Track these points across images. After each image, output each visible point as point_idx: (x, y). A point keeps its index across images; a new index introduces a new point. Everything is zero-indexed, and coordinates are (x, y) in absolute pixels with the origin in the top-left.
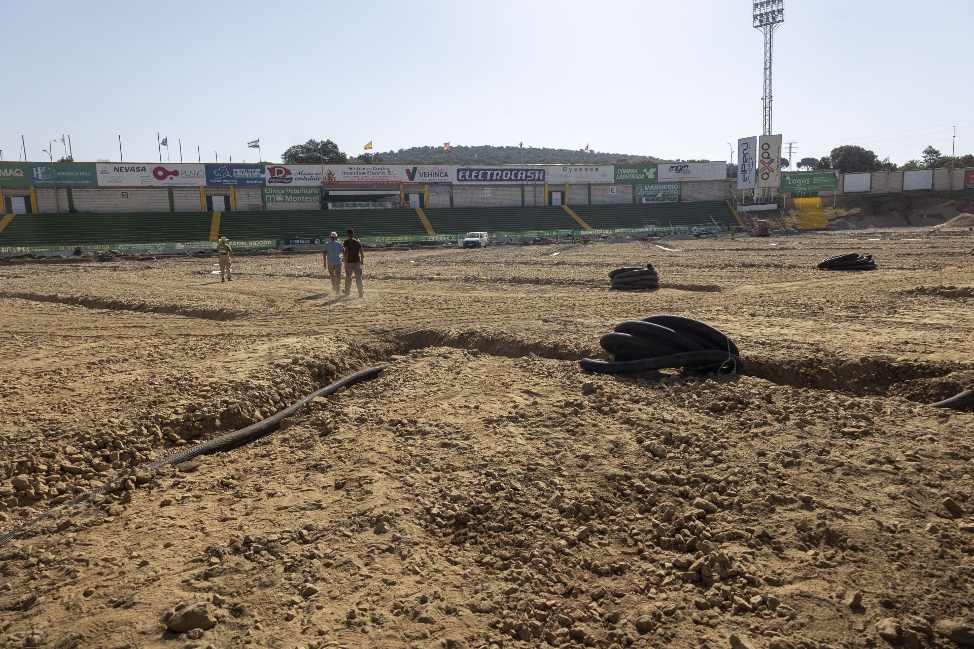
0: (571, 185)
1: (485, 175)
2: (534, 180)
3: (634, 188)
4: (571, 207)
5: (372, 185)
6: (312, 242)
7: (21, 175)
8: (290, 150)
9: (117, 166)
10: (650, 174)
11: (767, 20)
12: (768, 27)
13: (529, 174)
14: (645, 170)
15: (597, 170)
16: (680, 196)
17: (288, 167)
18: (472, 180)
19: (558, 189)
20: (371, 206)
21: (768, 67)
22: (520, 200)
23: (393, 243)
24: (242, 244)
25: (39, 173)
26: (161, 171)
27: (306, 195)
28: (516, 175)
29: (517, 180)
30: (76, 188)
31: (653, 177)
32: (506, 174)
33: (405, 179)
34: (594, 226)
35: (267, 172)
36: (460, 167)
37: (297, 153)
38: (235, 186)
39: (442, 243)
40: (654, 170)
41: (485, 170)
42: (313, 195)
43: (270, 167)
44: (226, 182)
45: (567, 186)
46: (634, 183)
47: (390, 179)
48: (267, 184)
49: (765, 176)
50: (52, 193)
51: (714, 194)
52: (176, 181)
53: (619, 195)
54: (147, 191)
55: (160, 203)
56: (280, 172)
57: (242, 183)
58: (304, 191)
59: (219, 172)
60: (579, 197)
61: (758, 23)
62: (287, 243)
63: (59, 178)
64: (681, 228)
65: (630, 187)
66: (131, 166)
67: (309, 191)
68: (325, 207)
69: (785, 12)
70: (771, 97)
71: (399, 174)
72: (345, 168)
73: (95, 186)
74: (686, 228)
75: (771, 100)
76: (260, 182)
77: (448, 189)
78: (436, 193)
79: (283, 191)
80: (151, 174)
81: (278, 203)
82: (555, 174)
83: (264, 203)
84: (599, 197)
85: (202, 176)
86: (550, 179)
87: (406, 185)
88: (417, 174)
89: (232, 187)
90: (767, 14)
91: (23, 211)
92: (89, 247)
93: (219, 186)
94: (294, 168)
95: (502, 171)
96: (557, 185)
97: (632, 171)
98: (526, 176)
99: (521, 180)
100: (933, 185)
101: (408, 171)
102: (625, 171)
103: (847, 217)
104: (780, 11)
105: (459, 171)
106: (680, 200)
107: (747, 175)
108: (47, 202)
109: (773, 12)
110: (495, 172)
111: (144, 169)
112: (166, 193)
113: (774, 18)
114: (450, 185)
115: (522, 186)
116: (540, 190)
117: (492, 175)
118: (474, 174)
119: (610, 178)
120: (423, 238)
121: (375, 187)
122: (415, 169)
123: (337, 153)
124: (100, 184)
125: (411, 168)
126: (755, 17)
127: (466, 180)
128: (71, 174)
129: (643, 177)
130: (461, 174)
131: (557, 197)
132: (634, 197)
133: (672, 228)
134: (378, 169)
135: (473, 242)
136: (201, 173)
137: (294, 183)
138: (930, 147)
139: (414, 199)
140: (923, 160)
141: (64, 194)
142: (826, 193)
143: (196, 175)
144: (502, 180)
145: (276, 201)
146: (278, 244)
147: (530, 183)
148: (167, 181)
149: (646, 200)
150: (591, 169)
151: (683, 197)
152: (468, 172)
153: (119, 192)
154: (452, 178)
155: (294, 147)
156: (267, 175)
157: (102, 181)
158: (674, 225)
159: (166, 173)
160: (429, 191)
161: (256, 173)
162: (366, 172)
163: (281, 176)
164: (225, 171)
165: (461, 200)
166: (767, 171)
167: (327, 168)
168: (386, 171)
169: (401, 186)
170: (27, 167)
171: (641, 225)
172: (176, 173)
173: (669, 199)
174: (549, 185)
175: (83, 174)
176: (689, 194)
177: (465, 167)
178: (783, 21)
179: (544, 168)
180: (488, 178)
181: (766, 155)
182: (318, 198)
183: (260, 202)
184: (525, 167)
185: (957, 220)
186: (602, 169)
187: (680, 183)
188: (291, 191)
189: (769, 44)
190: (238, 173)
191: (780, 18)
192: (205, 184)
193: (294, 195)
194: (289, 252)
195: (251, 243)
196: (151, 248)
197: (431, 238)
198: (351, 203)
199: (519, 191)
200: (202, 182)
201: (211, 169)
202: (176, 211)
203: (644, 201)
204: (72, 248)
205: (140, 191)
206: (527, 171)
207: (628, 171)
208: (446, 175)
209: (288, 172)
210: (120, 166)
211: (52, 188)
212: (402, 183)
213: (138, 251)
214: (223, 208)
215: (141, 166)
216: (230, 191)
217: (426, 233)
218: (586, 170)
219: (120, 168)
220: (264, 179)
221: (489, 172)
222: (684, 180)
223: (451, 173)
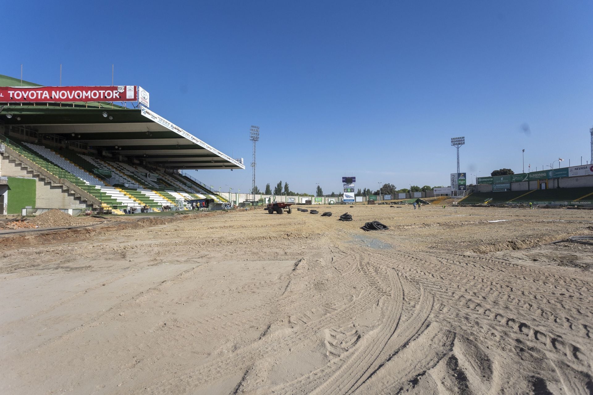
7: (545, 175)
9: (576, 168)
25: (551, 174)
30: (562, 178)
50: (552, 181)
54: (586, 177)
63: (557, 175)
66: (581, 167)
73: (567, 177)
80: (589, 169)
91: (545, 188)
108: (551, 185)
111: (587, 168)
124: (569, 176)
128: (560, 173)
141: (556, 181)
153: (575, 179)
157: (570, 175)
170: (547, 172)
175: (564, 172)
195: (581, 203)
205: (583, 178)
210: (577, 167)
211: (553, 179)
215: (585, 166)
219: (577, 168)
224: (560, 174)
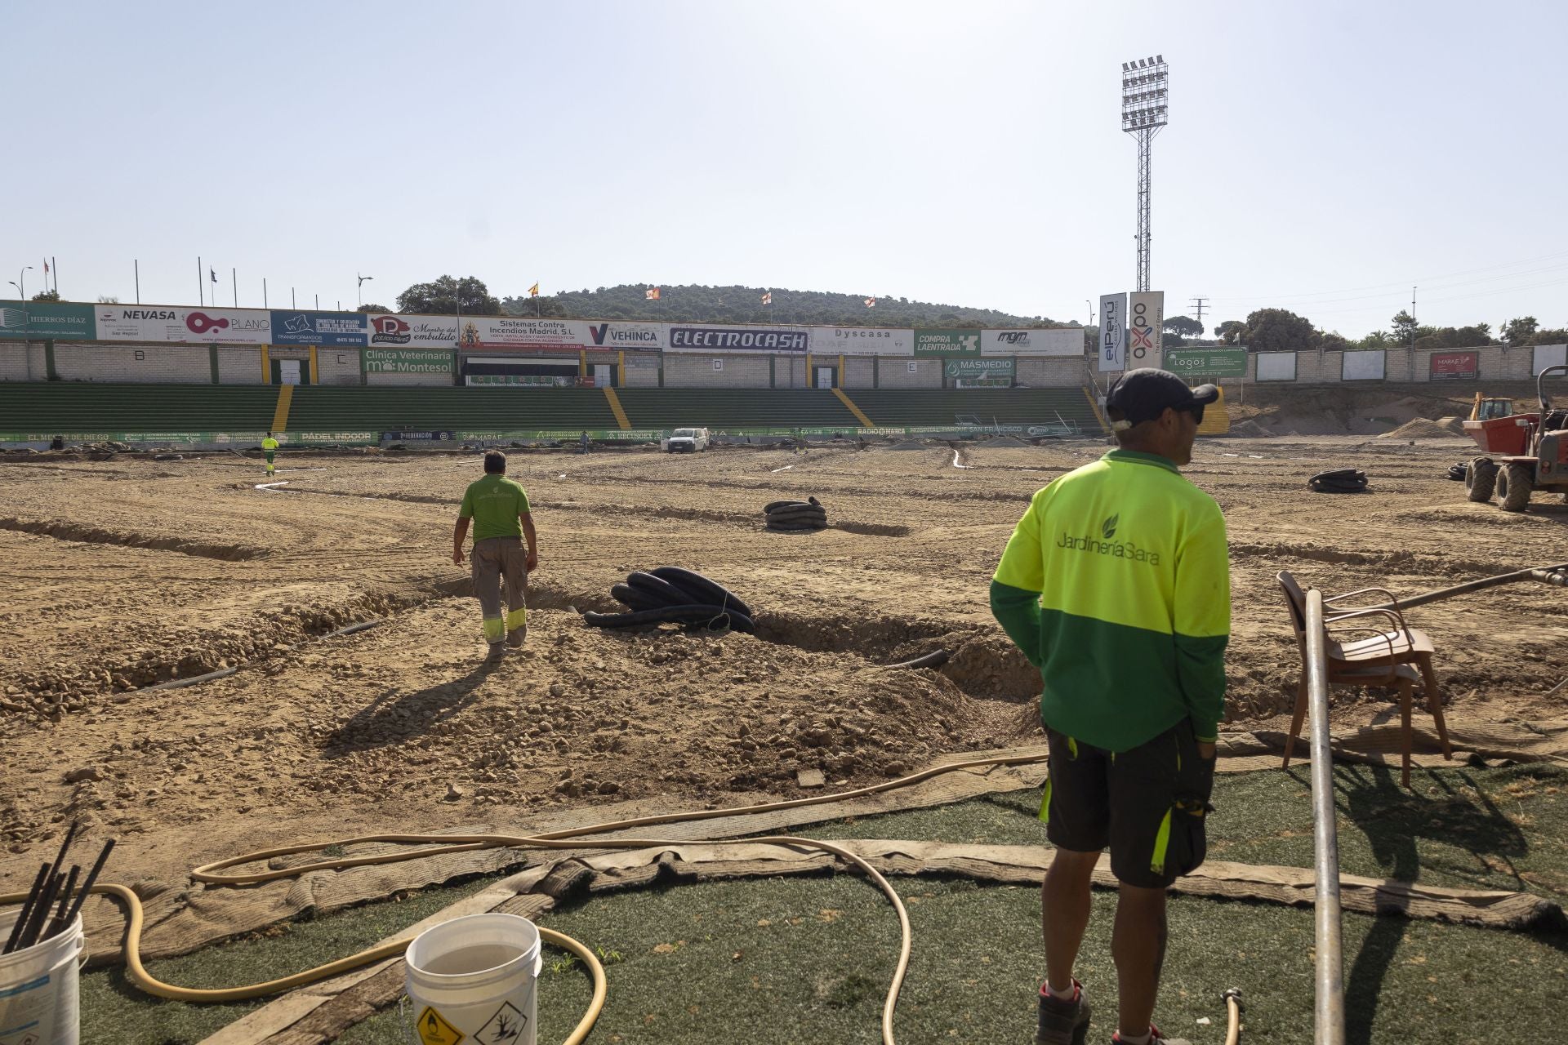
0: (846, 357)
1: (713, 339)
2: (790, 348)
3: (944, 365)
4: (847, 392)
5: (536, 350)
6: (436, 437)
8: (410, 291)
9: (128, 310)
10: (970, 344)
11: (1143, 121)
12: (1145, 132)
13: (782, 339)
14: (961, 338)
15: (888, 335)
16: (1014, 378)
17: (403, 318)
18: (693, 346)
19: (827, 363)
20: (533, 382)
21: (1144, 191)
22: (767, 378)
23: (563, 442)
24: (324, 437)
26: (199, 319)
27: (430, 362)
28: (762, 340)
29: (763, 348)
30: (63, 341)
31: (973, 348)
32: (748, 338)
33: (589, 342)
34: (878, 423)
35: (370, 324)
36: (675, 326)
37: (421, 295)
38: (318, 346)
39: (641, 442)
40: (976, 338)
41: (714, 331)
42: (442, 362)
43: (376, 316)
44: (303, 339)
45: (841, 358)
46: (944, 357)
47: (566, 341)
48: (370, 344)
49: (1139, 353)
50: (20, 350)
51: (1067, 377)
52: (224, 335)
53: (921, 374)
54: (176, 350)
55: (197, 369)
56: (390, 326)
57: (329, 341)
58: (429, 356)
59: (294, 323)
60: (858, 377)
61: (1129, 126)
62: (396, 437)
63: (32, 326)
64: (1010, 429)
65: (939, 362)
66: (151, 310)
67: (437, 357)
68: (460, 381)
69: (1169, 111)
70: (1148, 235)
71: (579, 333)
72: (495, 322)
73: (91, 340)
74: (1019, 429)
75: (1148, 241)
76: (359, 340)
77: (656, 358)
78: (637, 365)
79: (395, 356)
80: (184, 324)
81: (385, 375)
82: (823, 340)
83: (364, 373)
84: (890, 378)
85: (265, 329)
86: (815, 348)
87: (589, 351)
88: (608, 335)
89: (313, 348)
90: (1142, 112)
92: (76, 437)
93: (291, 345)
94: (413, 321)
95: (741, 333)
96: (826, 358)
97: (941, 339)
98: (779, 343)
99: (770, 347)
100: (1385, 374)
101: (593, 329)
102: (931, 338)
103: (1257, 418)
104: (1161, 109)
105: (673, 331)
106: (1014, 384)
107: (1113, 351)
108: (12, 364)
109: (1150, 110)
110: (730, 335)
111: (172, 316)
112: (206, 354)
113: (1152, 119)
114: (659, 352)
115: (772, 357)
116: (798, 363)
117: (725, 339)
118: (696, 337)
119: (908, 348)
120: (611, 434)
121: (540, 353)
122: (604, 327)
123: (485, 298)
124: (100, 337)
125: (598, 325)
126: (1125, 116)
127: (683, 345)
128: (52, 320)
129: (958, 348)
130: (676, 336)
131: (825, 375)
132: (944, 379)
133: (998, 428)
134: (546, 325)
135: (682, 443)
136: (265, 324)
137: (413, 343)
138: (1404, 313)
139: (602, 373)
140: (1392, 331)
141: (40, 352)
142: (1231, 380)
143: (254, 326)
144: (740, 346)
145: (383, 371)
146: (382, 439)
147: (783, 352)
148: (209, 336)
149: (963, 383)
150: (879, 335)
151: (1019, 380)
152: (687, 334)
153: (131, 350)
154: (663, 341)
155: (416, 287)
156: (370, 330)
157: (103, 332)
158: (1000, 424)
159: (208, 323)
160: (626, 361)
161: (353, 326)
162: (528, 329)
163: (392, 331)
164: (302, 322)
165: (677, 376)
166: (1142, 345)
167: (465, 321)
168: (559, 329)
169: (583, 353)
171: (952, 422)
172: (223, 323)
173: (997, 383)
174: (814, 357)
175: (72, 321)
176: (1030, 377)
177: (684, 326)
178: (1165, 123)
179: (806, 330)
180: (719, 343)
181: (1140, 322)
182: (450, 366)
183: (357, 372)
184: (776, 329)
185: (1409, 428)
186: (897, 334)
187: (1015, 359)
188: (408, 356)
189: (1145, 155)
190: (324, 326)
191: (1161, 120)
192: (270, 342)
193: (411, 362)
194: (398, 452)
195: (337, 436)
196: (175, 439)
197: (624, 434)
198: (502, 377)
199: (766, 364)
200: (266, 338)
201: (280, 318)
202: (221, 382)
203: (959, 385)
204: (50, 437)
205: (163, 349)
206: (779, 334)
207: (935, 338)
208: (653, 337)
209: (404, 326)
210: (134, 309)
211: (24, 341)
212: (584, 348)
213: (155, 444)
214: (297, 379)
215: (168, 311)
216: (311, 354)
217: (617, 427)
218: (871, 335)
219: (134, 312)
220: (365, 336)
221: (721, 335)
222: (1021, 354)
223: (661, 334)
224: (54, 326)
